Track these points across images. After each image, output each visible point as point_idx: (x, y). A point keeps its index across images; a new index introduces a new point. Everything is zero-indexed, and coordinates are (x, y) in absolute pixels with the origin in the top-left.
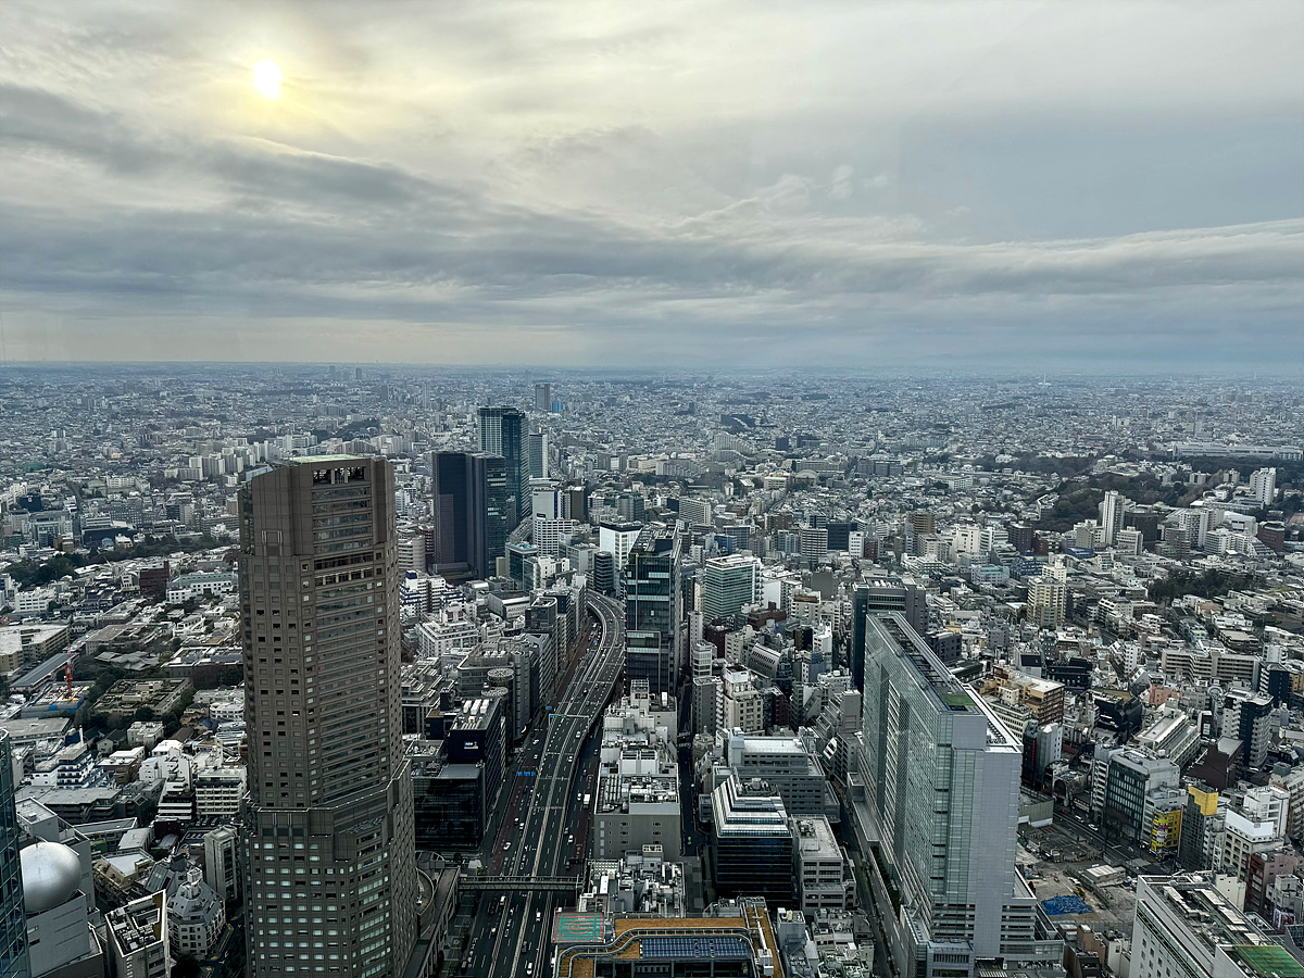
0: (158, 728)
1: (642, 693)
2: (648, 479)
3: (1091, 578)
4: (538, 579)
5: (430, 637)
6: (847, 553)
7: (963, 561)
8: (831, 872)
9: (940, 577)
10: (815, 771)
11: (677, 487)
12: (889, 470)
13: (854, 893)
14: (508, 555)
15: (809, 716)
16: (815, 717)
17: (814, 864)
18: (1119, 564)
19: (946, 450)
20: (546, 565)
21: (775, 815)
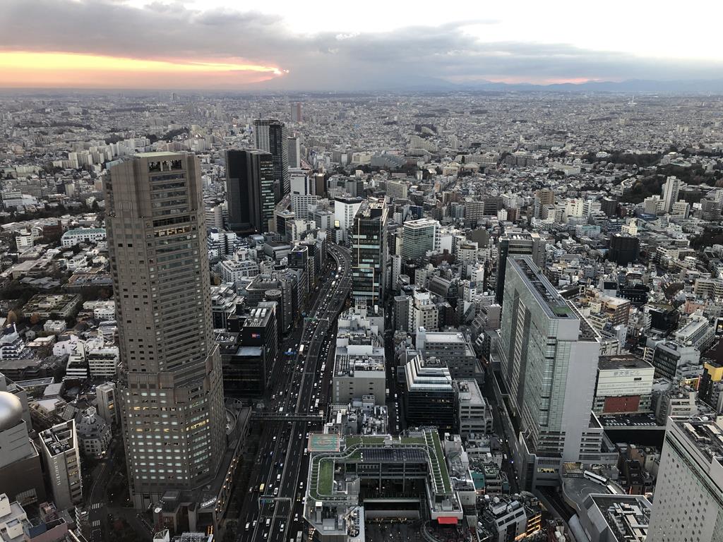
0: (62, 324)
1: (363, 306)
2: (366, 169)
3: (653, 233)
4: (296, 234)
5: (227, 270)
6: (496, 218)
7: (571, 222)
8: (478, 412)
9: (556, 232)
10: (469, 353)
11: (386, 174)
12: (526, 162)
13: (491, 424)
14: (275, 219)
15: (467, 320)
16: (471, 321)
17: (468, 407)
18: (673, 224)
19: (564, 149)
20: (300, 226)
21: (444, 379)
